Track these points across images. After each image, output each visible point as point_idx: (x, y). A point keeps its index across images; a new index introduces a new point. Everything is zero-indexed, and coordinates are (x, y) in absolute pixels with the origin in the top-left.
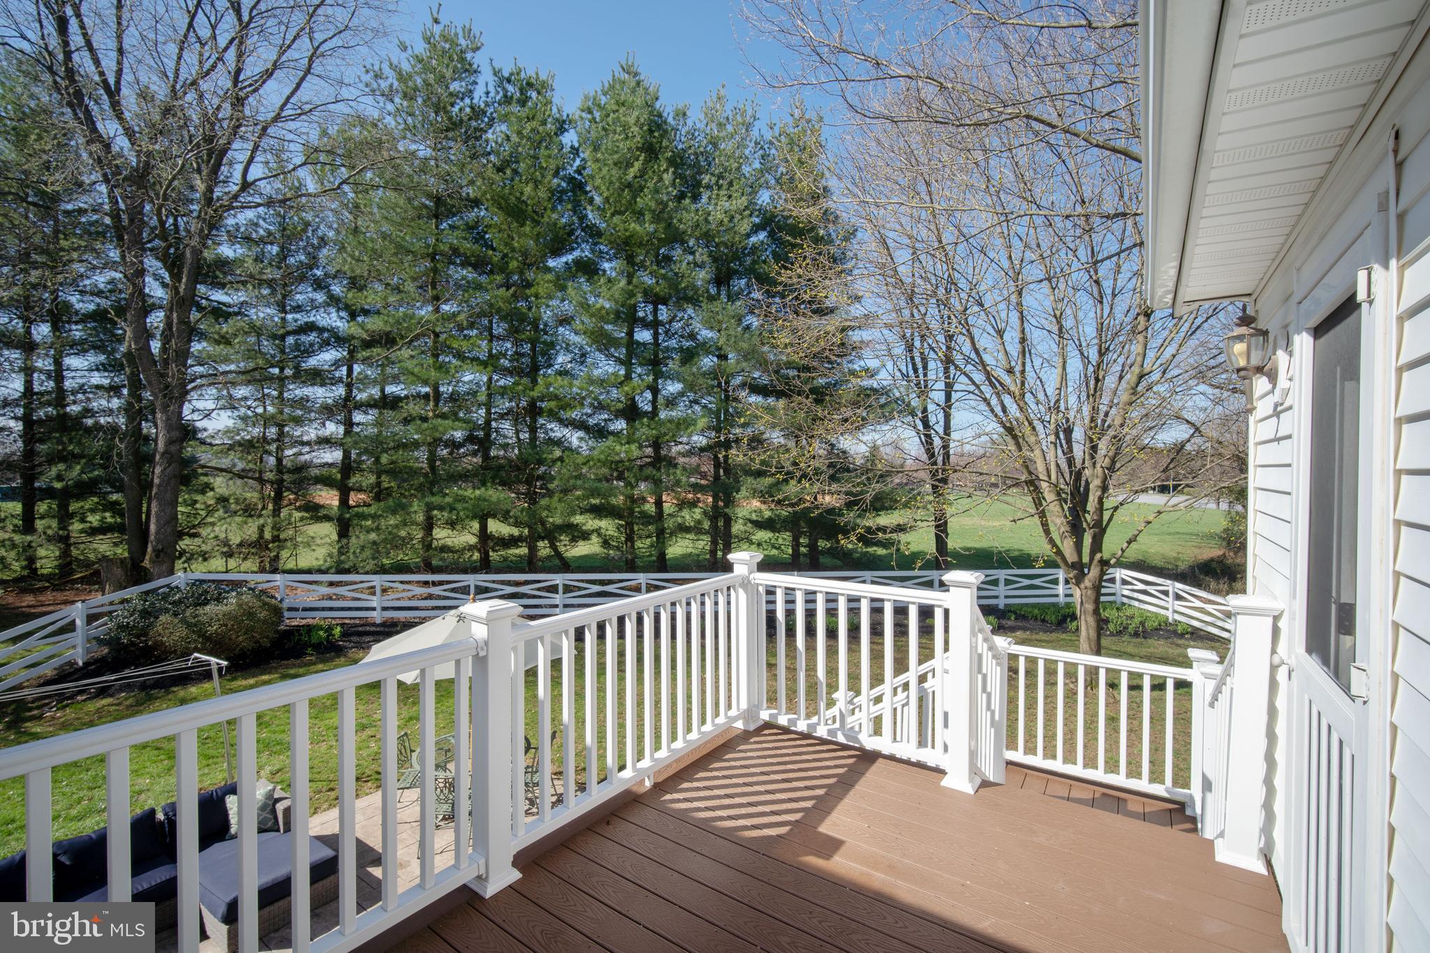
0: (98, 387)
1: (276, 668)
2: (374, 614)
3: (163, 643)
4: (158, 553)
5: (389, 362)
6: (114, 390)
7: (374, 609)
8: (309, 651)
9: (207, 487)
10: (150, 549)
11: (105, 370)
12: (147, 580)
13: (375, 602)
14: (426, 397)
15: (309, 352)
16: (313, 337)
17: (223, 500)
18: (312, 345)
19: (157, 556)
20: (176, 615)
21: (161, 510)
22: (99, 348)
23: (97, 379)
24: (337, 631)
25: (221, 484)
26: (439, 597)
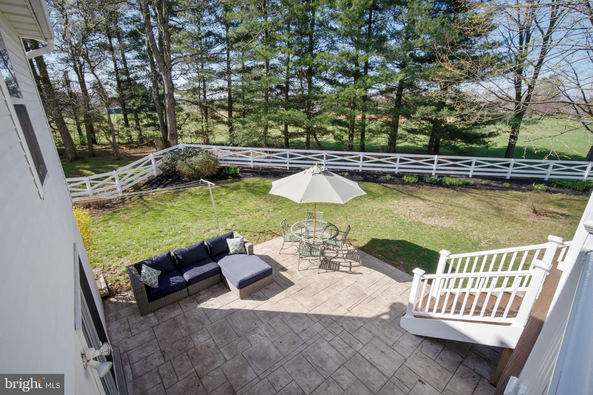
0: (137, 66)
1: (220, 183)
2: (250, 163)
3: (181, 171)
4: (172, 135)
5: (248, 49)
6: (142, 68)
7: (250, 161)
8: (229, 177)
9: (181, 110)
10: (169, 134)
11: (139, 59)
12: (170, 146)
13: (250, 158)
14: (262, 67)
15: (210, 46)
16: (211, 39)
17: (188, 115)
18: (212, 42)
19: (172, 137)
20: (183, 160)
21: (170, 118)
22: (135, 48)
23: (137, 63)
24: (238, 170)
25: (187, 108)
26: (273, 158)
